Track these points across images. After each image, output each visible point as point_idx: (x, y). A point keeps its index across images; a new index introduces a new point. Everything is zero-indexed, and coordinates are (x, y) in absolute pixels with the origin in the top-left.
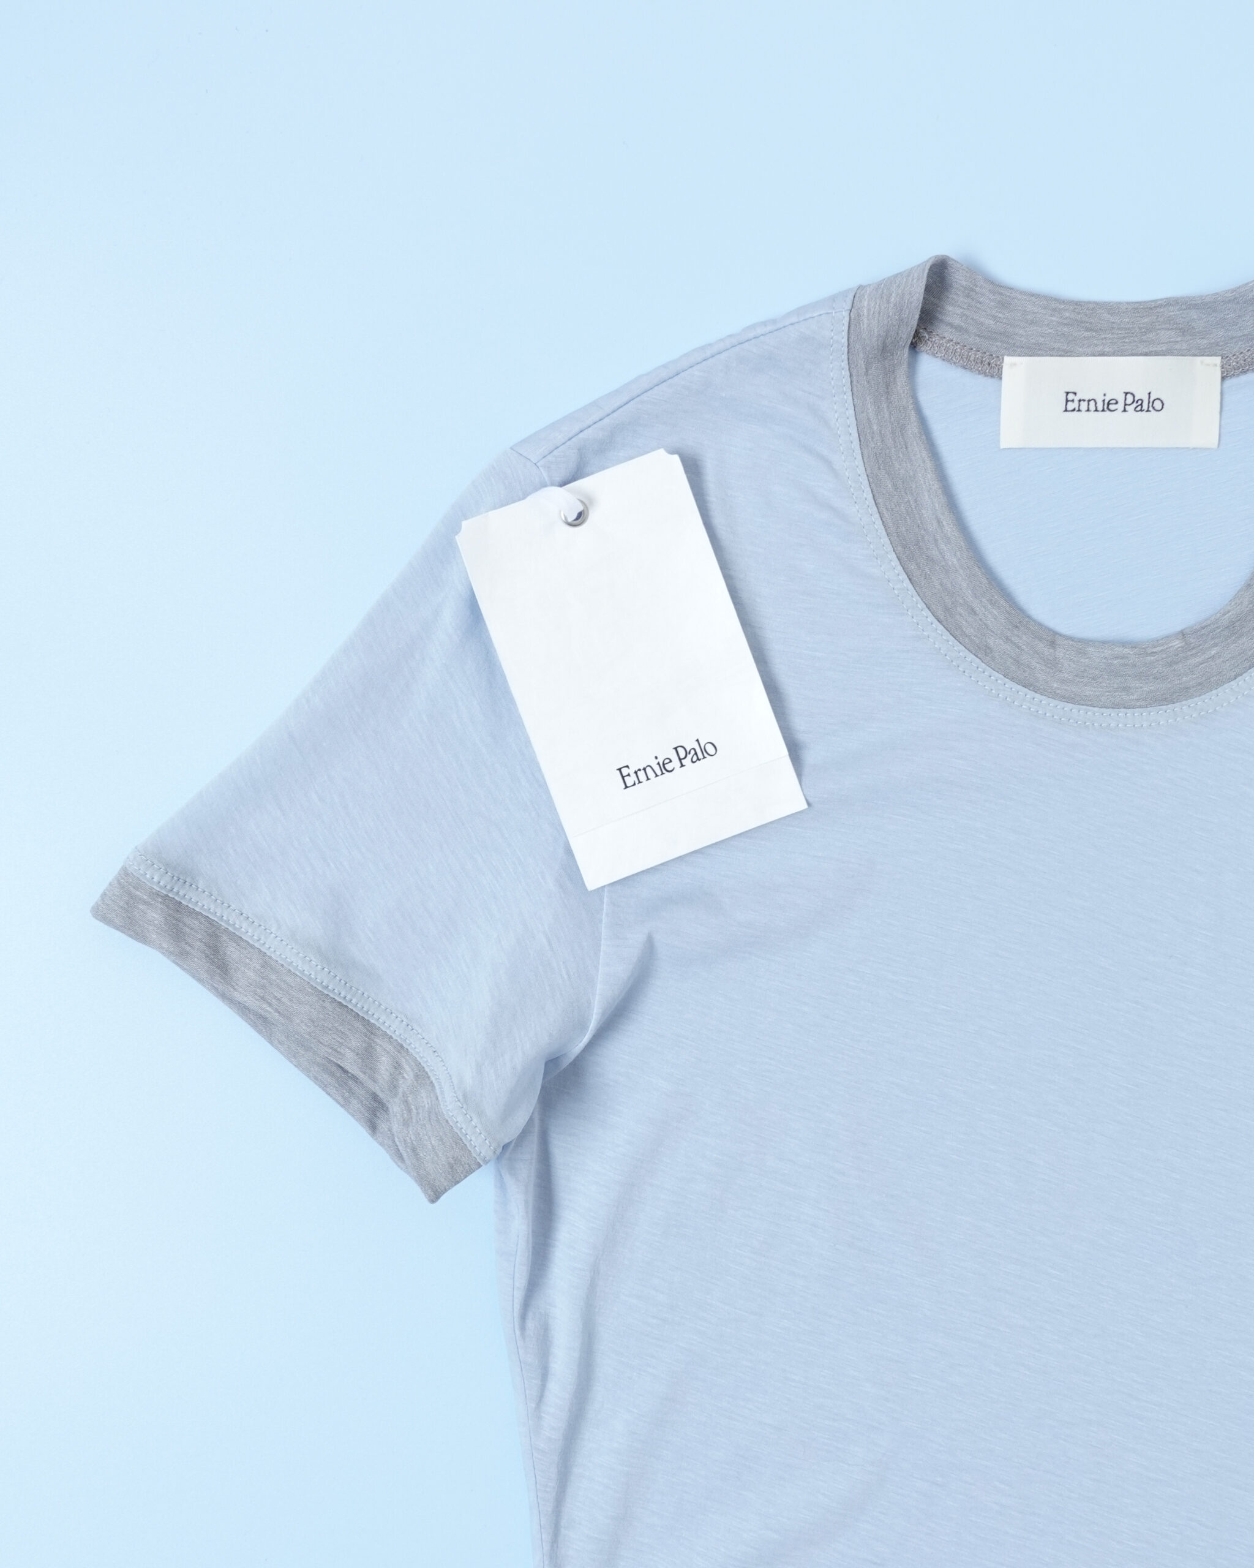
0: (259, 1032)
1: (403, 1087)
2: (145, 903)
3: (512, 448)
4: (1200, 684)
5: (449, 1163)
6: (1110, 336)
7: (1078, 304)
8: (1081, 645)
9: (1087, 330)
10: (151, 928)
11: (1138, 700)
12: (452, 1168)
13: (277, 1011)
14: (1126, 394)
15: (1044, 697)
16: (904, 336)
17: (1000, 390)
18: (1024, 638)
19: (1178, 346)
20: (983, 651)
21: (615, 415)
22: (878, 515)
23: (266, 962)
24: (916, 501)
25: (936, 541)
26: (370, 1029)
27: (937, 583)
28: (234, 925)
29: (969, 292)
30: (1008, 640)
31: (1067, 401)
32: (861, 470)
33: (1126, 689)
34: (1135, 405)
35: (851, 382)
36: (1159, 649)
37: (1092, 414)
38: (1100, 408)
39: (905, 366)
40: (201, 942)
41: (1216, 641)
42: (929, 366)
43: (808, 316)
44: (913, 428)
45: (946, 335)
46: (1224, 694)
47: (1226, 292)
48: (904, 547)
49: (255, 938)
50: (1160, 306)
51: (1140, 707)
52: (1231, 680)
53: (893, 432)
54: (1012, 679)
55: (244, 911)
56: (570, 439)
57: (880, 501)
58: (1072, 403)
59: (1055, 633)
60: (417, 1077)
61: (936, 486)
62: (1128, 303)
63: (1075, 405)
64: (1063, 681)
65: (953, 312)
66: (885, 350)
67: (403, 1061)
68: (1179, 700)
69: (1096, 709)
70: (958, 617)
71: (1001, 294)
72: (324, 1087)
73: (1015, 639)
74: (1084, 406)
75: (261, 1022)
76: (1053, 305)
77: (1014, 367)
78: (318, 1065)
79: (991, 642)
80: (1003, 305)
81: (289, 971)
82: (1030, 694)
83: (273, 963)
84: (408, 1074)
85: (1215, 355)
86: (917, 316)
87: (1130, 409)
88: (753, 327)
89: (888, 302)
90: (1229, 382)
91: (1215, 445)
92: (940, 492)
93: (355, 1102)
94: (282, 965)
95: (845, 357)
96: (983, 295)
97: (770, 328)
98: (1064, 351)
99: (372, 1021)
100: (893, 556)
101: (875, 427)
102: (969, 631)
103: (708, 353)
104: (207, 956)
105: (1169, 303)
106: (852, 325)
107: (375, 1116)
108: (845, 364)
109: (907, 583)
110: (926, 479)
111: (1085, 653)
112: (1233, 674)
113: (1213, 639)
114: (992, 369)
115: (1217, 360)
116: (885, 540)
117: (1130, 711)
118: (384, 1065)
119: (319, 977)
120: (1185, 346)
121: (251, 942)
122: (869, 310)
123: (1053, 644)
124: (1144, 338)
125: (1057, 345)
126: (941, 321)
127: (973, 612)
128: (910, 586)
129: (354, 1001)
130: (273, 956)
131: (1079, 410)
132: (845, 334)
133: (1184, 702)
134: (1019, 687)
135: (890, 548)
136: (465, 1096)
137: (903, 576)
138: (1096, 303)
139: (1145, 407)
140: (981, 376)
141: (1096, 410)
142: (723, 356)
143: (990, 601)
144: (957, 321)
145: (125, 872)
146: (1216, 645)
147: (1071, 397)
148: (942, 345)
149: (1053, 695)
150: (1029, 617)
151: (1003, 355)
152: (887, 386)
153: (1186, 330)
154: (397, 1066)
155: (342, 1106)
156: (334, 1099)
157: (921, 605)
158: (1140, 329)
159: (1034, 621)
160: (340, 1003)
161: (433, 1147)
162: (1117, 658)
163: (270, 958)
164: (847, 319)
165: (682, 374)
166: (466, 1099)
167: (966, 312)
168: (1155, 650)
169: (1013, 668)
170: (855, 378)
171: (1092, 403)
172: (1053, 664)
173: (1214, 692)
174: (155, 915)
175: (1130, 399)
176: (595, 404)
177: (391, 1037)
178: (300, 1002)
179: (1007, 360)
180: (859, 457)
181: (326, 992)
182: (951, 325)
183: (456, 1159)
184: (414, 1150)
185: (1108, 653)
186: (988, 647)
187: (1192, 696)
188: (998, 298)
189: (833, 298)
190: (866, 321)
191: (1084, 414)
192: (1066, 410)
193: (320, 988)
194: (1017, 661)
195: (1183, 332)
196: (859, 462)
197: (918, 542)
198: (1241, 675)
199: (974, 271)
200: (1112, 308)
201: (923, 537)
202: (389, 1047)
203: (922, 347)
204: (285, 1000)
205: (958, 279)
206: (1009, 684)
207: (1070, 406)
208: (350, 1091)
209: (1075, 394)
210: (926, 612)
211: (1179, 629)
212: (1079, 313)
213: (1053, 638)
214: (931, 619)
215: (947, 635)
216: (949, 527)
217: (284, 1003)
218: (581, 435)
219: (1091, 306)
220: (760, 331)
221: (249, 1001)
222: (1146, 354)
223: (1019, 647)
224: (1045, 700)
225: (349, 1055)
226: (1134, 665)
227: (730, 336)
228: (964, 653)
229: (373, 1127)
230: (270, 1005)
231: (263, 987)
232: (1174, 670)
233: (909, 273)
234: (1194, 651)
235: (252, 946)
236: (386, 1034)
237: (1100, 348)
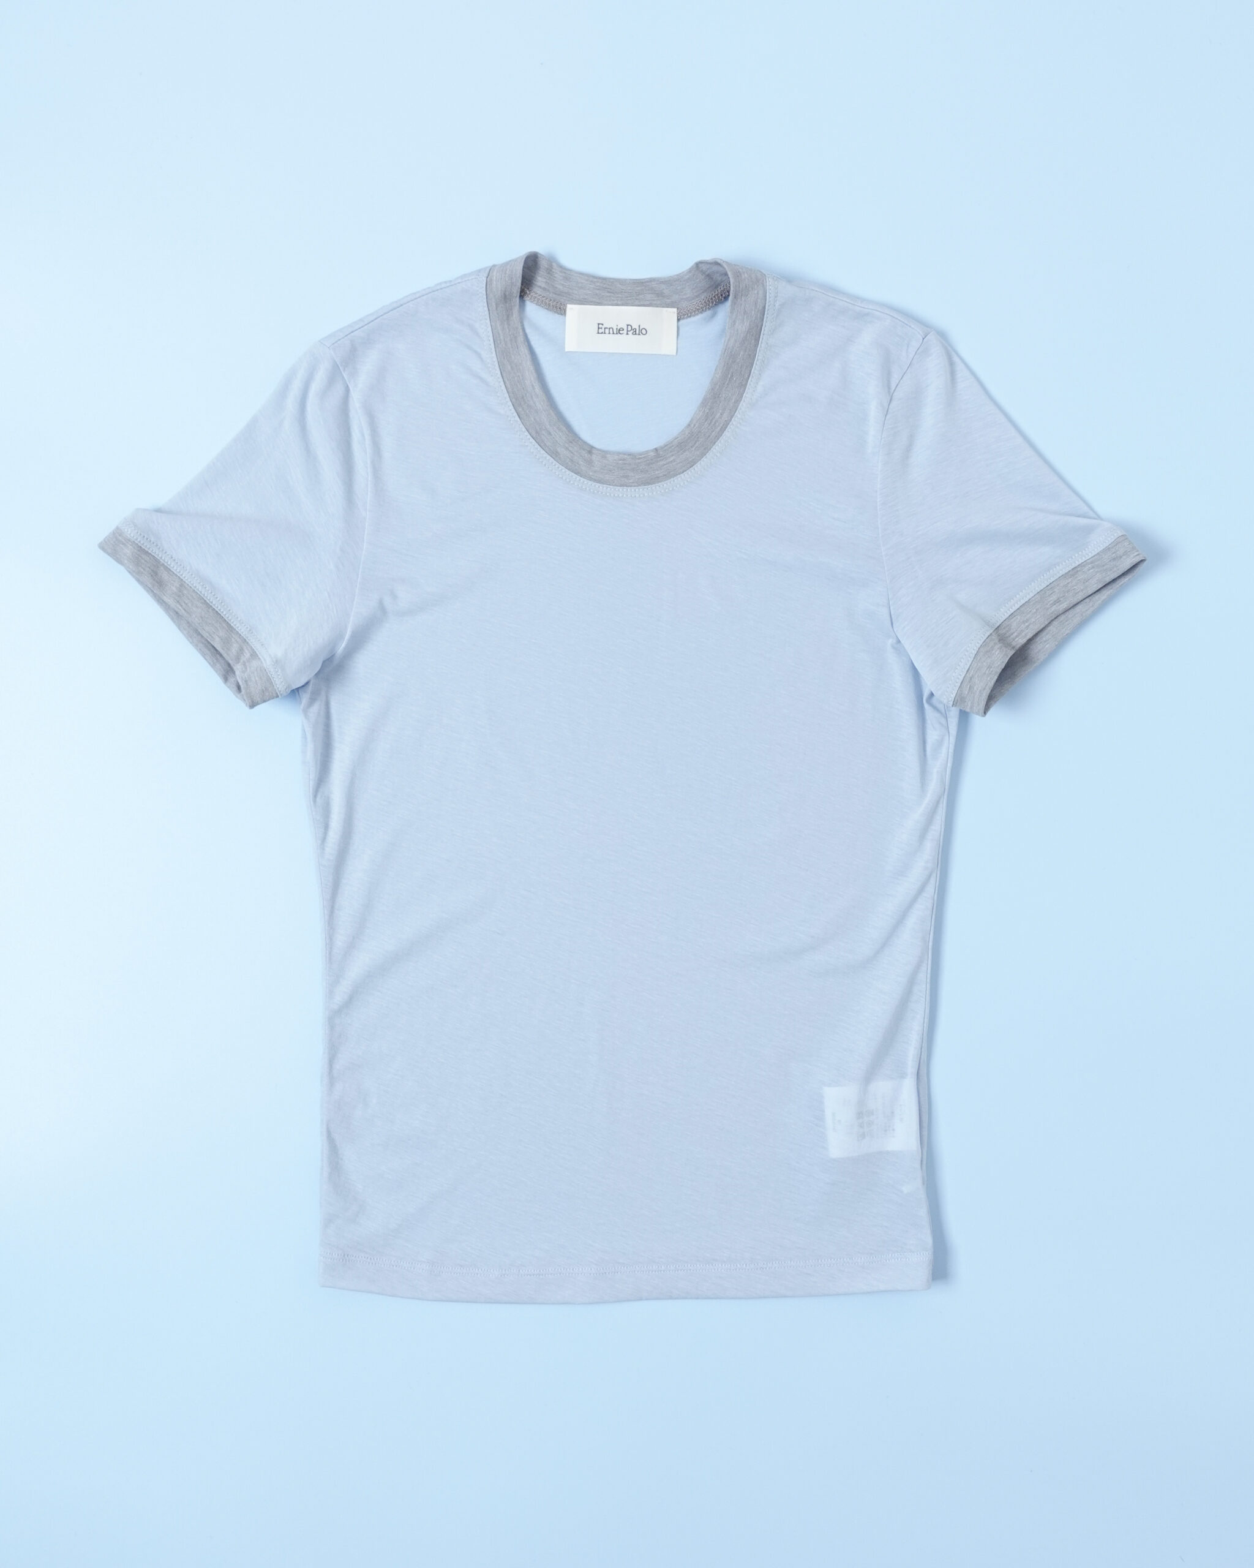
0: (174, 622)
1: (243, 659)
2: (123, 544)
3: (319, 341)
4: (665, 475)
5: (263, 690)
6: (620, 296)
7: (605, 279)
8: (604, 454)
9: (609, 292)
10: (125, 557)
11: (633, 483)
12: (263, 692)
13: (184, 610)
14: (628, 325)
15: (585, 480)
16: (515, 292)
17: (565, 322)
18: (575, 448)
19: (655, 302)
20: (554, 454)
21: (370, 325)
22: (503, 383)
23: (182, 584)
24: (522, 376)
25: (532, 397)
26: (230, 628)
27: (532, 419)
28: (168, 562)
29: (549, 271)
30: (567, 449)
31: (599, 328)
32: (495, 359)
33: (627, 477)
34: (632, 331)
35: (489, 314)
36: (643, 456)
37: (611, 335)
38: (615, 332)
39: (517, 307)
40: (149, 568)
41: (673, 453)
42: (532, 309)
43: (466, 279)
44: (521, 339)
45: (538, 292)
46: (677, 481)
47: (675, 276)
48: (516, 399)
49: (178, 571)
50: (648, 282)
51: (635, 486)
52: (680, 474)
53: (511, 340)
54: (569, 469)
55: (173, 556)
56: (346, 336)
57: (504, 375)
58: (601, 329)
59: (592, 447)
60: (251, 655)
61: (532, 368)
62: (630, 280)
63: (603, 330)
64: (595, 472)
65: (540, 280)
66: (506, 298)
67: (245, 647)
68: (654, 483)
69: (611, 487)
70: (542, 436)
71: (565, 273)
72: (204, 655)
73: (570, 449)
74: (607, 331)
75: (176, 616)
76: (591, 279)
77: (572, 309)
78: (203, 643)
79: (559, 450)
80: (567, 279)
81: (194, 590)
82: (579, 478)
83: (187, 586)
84: (247, 654)
85: (674, 307)
86: (520, 281)
87: (630, 333)
88: (441, 284)
89: (505, 274)
90: (681, 322)
91: (675, 353)
92: (533, 371)
93: (219, 665)
94: (191, 587)
95: (485, 300)
96: (556, 273)
97: (448, 285)
98: (598, 303)
99: (232, 625)
100: (510, 403)
101: (502, 337)
102: (548, 444)
103: (418, 295)
104: (152, 576)
105: (651, 280)
106: (488, 284)
107: (228, 674)
108: (486, 304)
109: (517, 418)
110: (528, 364)
111: (606, 457)
112: (681, 470)
113: (671, 452)
114: (561, 310)
115: (675, 310)
116: (506, 395)
117: (629, 489)
118: (235, 648)
119: (209, 596)
120: (659, 302)
121: (175, 572)
122: (496, 277)
123: (590, 452)
124: (637, 297)
125: (594, 300)
126: (536, 285)
127: (550, 434)
128: (519, 420)
129: (224, 613)
130: (187, 582)
131: (605, 333)
132: (484, 289)
133: (657, 484)
134: (573, 474)
135: (508, 399)
136: (277, 661)
137: (515, 414)
138: (613, 279)
139: (637, 332)
140: (556, 314)
141: (613, 333)
142: (424, 297)
143: (558, 428)
144: (543, 285)
145: (117, 528)
146: (672, 455)
147: (600, 326)
148: (536, 297)
149: (590, 479)
150: (580, 438)
151: (565, 305)
152: (508, 316)
153: (660, 295)
154: (241, 650)
155: (211, 666)
156: (208, 662)
157: (524, 429)
158: (636, 293)
159: (582, 440)
160: (217, 612)
161: (256, 681)
162: (621, 460)
163: (185, 582)
164: (485, 281)
165: (404, 306)
166: (277, 662)
167: (548, 281)
168: (640, 457)
169: (569, 463)
170: (491, 312)
171: (611, 330)
172: (590, 463)
173: (672, 479)
174: (128, 551)
175: (630, 328)
176: (361, 320)
177: (240, 635)
178: (197, 607)
179: (569, 306)
180: (494, 353)
181: (211, 604)
182: (540, 287)
183: (266, 689)
184: (246, 681)
185: (616, 457)
186: (557, 452)
187: (661, 482)
188: (564, 274)
189: (480, 271)
190: (495, 283)
191: (607, 335)
192: (598, 333)
193: (208, 602)
194: (572, 461)
195: (658, 295)
196: (494, 355)
197: (523, 397)
198: (686, 471)
199: (552, 261)
200: (622, 282)
201: (526, 394)
202: (238, 640)
203: (526, 298)
204: (190, 605)
205: (543, 264)
206: (568, 472)
207: (600, 331)
208: (217, 659)
209: (602, 324)
210: (527, 433)
211: (655, 447)
212: (605, 284)
213: (591, 449)
214: (529, 436)
215: (537, 446)
216: (538, 389)
217: (188, 606)
218: (352, 334)
219: (612, 280)
220: (443, 286)
221: (170, 601)
222: (639, 306)
223: (572, 453)
224: (586, 481)
225: (217, 639)
226: (630, 464)
227: (429, 288)
228: (546, 455)
229: (226, 679)
230: (181, 606)
231: (179, 596)
232: (651, 468)
233: (516, 260)
234: (662, 458)
235: (176, 575)
236: (238, 633)
237: (616, 302)
